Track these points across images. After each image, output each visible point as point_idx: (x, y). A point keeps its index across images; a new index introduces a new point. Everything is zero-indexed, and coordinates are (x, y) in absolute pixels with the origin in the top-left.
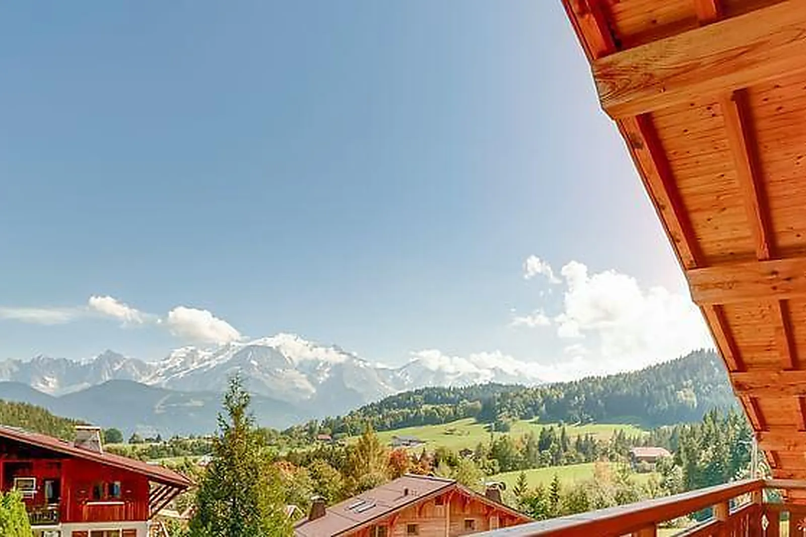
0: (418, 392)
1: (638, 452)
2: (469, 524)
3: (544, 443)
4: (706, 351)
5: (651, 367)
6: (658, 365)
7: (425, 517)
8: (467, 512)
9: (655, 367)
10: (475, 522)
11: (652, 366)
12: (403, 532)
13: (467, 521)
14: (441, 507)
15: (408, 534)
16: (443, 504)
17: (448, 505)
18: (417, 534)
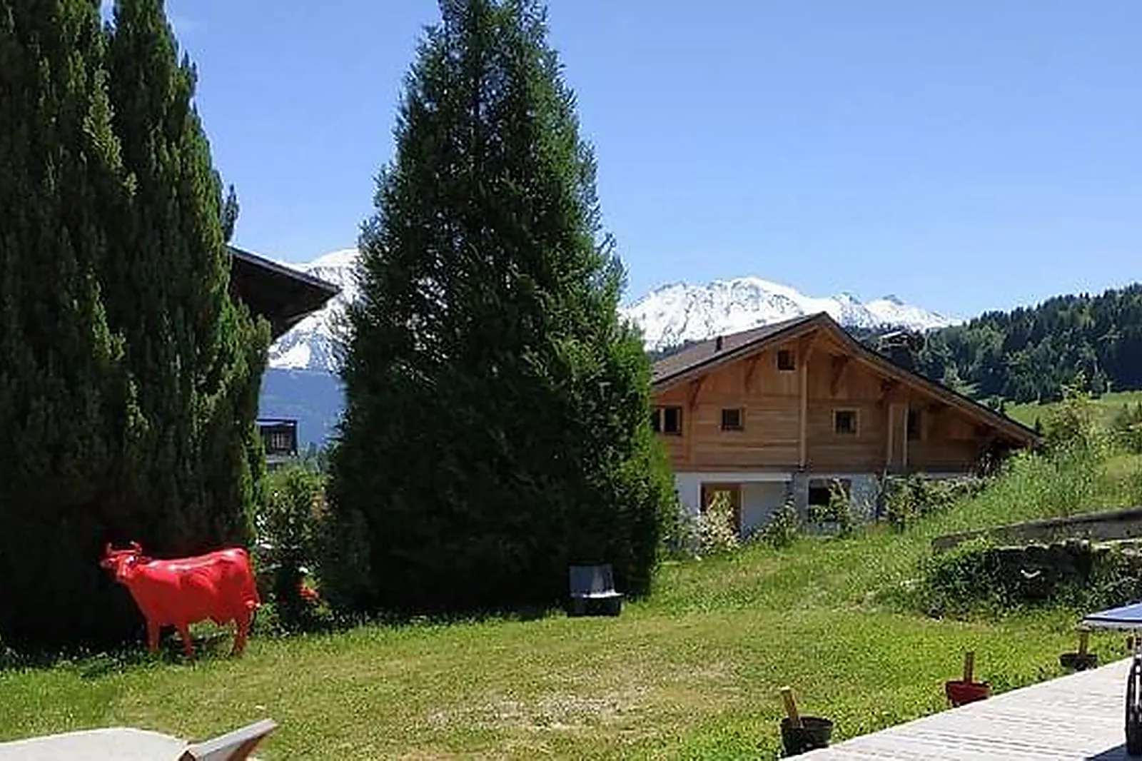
2: (843, 421)
7: (757, 394)
8: (842, 395)
10: (858, 416)
12: (714, 422)
13: (839, 415)
14: (789, 376)
15: (723, 429)
16: (792, 368)
17: (805, 369)
18: (741, 429)
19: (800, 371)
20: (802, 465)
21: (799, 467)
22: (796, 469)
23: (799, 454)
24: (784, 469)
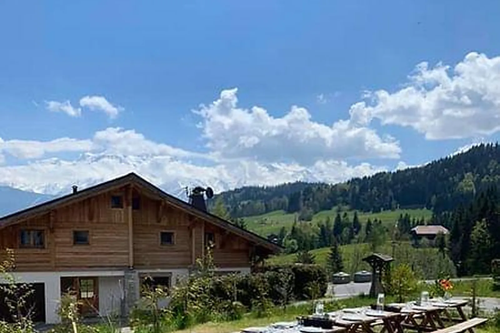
0: (237, 191)
1: (419, 230)
2: (167, 238)
3: (339, 227)
4: (486, 145)
5: (435, 161)
6: (441, 160)
7: (98, 223)
8: (164, 223)
9: (439, 161)
10: (175, 235)
11: (437, 160)
12: (68, 240)
13: (163, 234)
14: (120, 211)
15: (75, 244)
16: (122, 207)
17: (130, 208)
18: (88, 244)
19: (127, 209)
20: (131, 265)
21: (129, 267)
22: (127, 268)
23: (128, 259)
24: (119, 268)
